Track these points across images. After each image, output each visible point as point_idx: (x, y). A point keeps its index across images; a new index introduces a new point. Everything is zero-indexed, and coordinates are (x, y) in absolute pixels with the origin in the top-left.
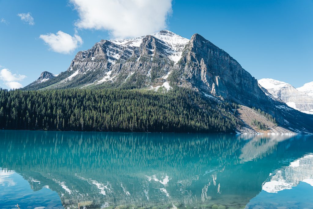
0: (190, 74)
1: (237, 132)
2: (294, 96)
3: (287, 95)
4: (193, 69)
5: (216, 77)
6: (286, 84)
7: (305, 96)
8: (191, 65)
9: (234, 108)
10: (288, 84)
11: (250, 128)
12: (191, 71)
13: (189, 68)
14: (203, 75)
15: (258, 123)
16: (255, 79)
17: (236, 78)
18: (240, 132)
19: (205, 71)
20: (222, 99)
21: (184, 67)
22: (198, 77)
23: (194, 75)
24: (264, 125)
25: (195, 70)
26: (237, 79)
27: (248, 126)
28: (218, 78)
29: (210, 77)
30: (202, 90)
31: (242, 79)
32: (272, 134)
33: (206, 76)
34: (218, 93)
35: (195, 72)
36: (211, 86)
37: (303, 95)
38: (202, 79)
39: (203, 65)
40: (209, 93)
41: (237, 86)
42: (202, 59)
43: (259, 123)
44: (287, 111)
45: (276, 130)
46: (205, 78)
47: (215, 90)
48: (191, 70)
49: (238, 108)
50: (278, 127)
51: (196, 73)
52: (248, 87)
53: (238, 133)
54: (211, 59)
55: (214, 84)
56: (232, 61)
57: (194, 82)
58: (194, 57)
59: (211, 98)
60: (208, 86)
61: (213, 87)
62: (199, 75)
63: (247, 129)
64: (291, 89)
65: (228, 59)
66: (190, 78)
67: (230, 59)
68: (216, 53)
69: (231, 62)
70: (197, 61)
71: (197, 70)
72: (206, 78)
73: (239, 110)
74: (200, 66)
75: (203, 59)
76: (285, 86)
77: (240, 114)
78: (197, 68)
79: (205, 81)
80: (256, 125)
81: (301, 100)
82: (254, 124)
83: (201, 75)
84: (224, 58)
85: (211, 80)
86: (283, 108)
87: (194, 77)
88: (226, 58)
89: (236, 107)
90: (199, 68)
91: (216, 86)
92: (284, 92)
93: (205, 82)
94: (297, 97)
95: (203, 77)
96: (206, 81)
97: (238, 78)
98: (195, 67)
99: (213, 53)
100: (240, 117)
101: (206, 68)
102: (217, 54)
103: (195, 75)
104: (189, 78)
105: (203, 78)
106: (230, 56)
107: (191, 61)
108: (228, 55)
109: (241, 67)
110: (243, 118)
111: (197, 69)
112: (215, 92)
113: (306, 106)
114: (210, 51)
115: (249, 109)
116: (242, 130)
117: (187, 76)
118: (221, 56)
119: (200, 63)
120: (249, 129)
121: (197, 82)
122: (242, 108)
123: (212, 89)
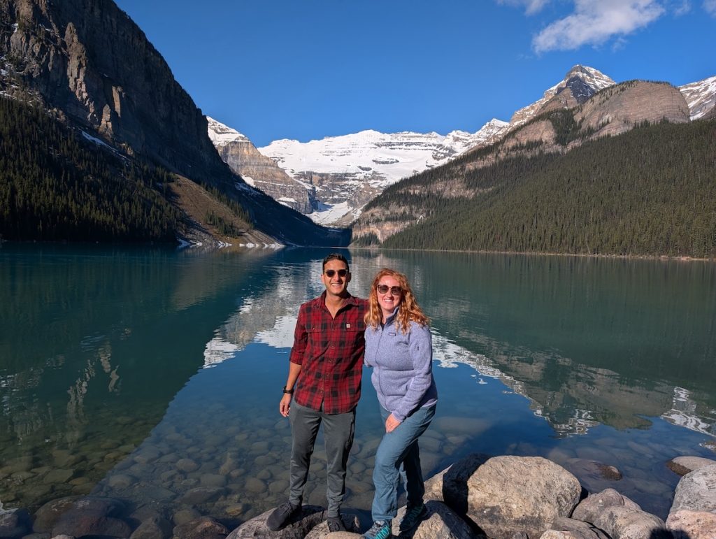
0: (34, 62)
1: (180, 240)
2: (253, 166)
3: (239, 161)
4: (43, 50)
5: (114, 89)
6: (238, 135)
7: (273, 168)
8: (35, 34)
9: (161, 181)
10: (243, 136)
11: (203, 232)
12: (33, 54)
13: (28, 43)
14: (75, 75)
15: (220, 222)
16: (203, 114)
17: (159, 102)
18: (187, 240)
19: (80, 66)
20: (130, 152)
21: (10, 36)
22: (59, 77)
23: (44, 67)
24: (232, 226)
25: (49, 53)
26: (162, 105)
27: (198, 225)
28: (120, 94)
29: (95, 87)
30: (74, 120)
31: (173, 108)
32: (247, 245)
33: (85, 81)
34: (121, 135)
35: (48, 59)
36: (99, 114)
37: (270, 165)
38: (71, 85)
39: (74, 45)
40: (95, 132)
41: (162, 125)
42: (70, 24)
43: (221, 220)
44: (252, 197)
45: (254, 237)
46: (81, 84)
47: (110, 124)
48: (37, 49)
49: (170, 180)
50: (256, 232)
51: (51, 63)
52: (185, 131)
53: (184, 244)
54: (94, 32)
55: (107, 109)
56: (152, 54)
57: (47, 90)
58: (44, 12)
59: (101, 145)
60: (92, 110)
61: (106, 116)
62: (61, 71)
63: (198, 232)
64: (248, 148)
65: (141, 47)
66: (35, 76)
67: (146, 47)
68: (108, 17)
69: (148, 56)
70: (54, 26)
71: (56, 54)
72: (84, 86)
73: (173, 185)
74: (64, 44)
75: (75, 27)
76: (237, 139)
77: (177, 196)
78: (57, 48)
79: (81, 93)
80: (214, 224)
81: (266, 176)
82: (209, 222)
83: (69, 73)
84: (130, 40)
85: (101, 97)
86: (244, 188)
87: (45, 74)
88: (136, 41)
89: (165, 178)
90: (60, 50)
91: (113, 114)
92: (233, 153)
93: (82, 98)
94: (259, 167)
95: (75, 79)
96: (85, 95)
97: (164, 104)
98: (48, 43)
99: (101, 15)
100: (177, 203)
101: (83, 57)
102: (111, 21)
103: (50, 68)
104: (30, 75)
105: (76, 85)
106: (146, 40)
107: (34, 19)
108: (141, 35)
109: (173, 76)
110: (184, 208)
111: (57, 52)
112: (112, 132)
113: (273, 189)
114: (92, 8)
115: (195, 186)
116: (190, 236)
117: (20, 65)
118: (122, 33)
119: (62, 34)
120: (203, 235)
121: (57, 94)
122: (180, 182)
123: (103, 122)
